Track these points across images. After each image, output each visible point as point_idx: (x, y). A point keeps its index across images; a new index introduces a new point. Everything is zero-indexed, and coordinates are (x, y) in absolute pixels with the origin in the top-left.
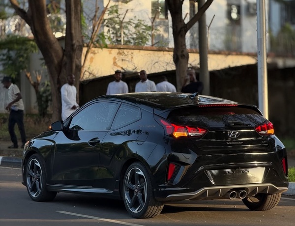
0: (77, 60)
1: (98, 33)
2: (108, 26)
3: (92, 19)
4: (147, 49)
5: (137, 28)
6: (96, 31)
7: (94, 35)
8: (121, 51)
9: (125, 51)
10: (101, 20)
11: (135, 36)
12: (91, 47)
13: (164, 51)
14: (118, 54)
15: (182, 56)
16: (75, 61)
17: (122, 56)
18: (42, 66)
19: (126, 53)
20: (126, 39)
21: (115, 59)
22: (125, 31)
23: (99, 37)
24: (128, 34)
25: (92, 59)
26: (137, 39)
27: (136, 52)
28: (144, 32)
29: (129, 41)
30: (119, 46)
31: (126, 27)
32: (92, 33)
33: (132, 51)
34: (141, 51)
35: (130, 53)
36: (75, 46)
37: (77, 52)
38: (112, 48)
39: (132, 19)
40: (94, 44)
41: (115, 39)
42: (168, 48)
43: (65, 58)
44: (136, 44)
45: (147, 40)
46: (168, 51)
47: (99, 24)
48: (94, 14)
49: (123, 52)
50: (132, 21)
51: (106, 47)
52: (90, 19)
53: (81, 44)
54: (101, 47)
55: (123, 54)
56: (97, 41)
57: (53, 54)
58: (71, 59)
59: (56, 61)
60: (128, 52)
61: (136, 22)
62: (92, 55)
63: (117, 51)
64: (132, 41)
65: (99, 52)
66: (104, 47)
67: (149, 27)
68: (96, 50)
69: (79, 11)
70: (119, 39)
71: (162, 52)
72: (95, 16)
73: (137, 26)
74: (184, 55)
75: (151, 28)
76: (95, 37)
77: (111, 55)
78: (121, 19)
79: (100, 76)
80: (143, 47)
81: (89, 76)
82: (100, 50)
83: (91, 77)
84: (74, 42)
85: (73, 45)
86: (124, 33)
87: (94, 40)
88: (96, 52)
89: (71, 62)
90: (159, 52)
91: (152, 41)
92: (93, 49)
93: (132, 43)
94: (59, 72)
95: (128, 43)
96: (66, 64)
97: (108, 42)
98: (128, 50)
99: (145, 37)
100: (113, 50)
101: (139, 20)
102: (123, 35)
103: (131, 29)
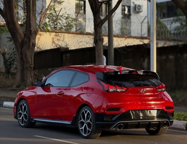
0: (33, 40)
1: (43, 23)
2: (49, 18)
3: (40, 14)
4: (73, 33)
5: (67, 20)
6: (42, 21)
7: (41, 24)
8: (57, 34)
9: (60, 34)
10: (45, 14)
11: (65, 25)
12: (39, 31)
13: (83, 34)
14: (55, 36)
15: (99, 40)
16: (32, 40)
17: (57, 37)
18: (8, 42)
19: (60, 35)
20: (60, 26)
21: (53, 39)
22: (59, 21)
23: (44, 25)
24: (62, 24)
25: (39, 38)
26: (67, 26)
27: (66, 35)
28: (71, 22)
29: (62, 28)
30: (56, 31)
31: (60, 19)
32: (40, 22)
33: (64, 34)
34: (70, 34)
35: (62, 35)
36: (32, 32)
37: (33, 35)
38: (52, 32)
39: (64, 14)
40: (41, 29)
41: (53, 26)
42: (86, 32)
43: (25, 38)
44: (66, 30)
45: (73, 27)
46: (86, 35)
47: (44, 16)
48: (41, 10)
49: (59, 35)
50: (64, 15)
51: (48, 31)
52: (38, 14)
53: (36, 30)
54: (45, 31)
55: (58, 36)
56: (43, 28)
57: (18, 36)
58: (29, 39)
59: (20, 41)
60: (61, 35)
61: (67, 16)
62: (39, 36)
63: (54, 34)
64: (64, 28)
65: (44, 34)
66: (47, 32)
67: (75, 19)
68: (42, 33)
69: (35, 10)
70: (56, 26)
71: (82, 35)
72: (41, 11)
73: (67, 18)
74: (100, 39)
75: (76, 20)
76: (41, 25)
77: (51, 36)
78: (58, 14)
79: (44, 50)
80: (70, 31)
81: (37, 49)
82: (44, 33)
83: (38, 50)
84: (32, 29)
85: (31, 31)
86: (59, 23)
87: (41, 27)
88: (42, 34)
89: (30, 41)
90: (80, 35)
91: (76, 28)
92: (40, 32)
93: (63, 29)
94: (22, 47)
95: (61, 29)
96: (26, 42)
97: (49, 28)
98: (61, 34)
99: (72, 26)
100: (52, 33)
101: (68, 15)
102: (58, 24)
103: (63, 21)
